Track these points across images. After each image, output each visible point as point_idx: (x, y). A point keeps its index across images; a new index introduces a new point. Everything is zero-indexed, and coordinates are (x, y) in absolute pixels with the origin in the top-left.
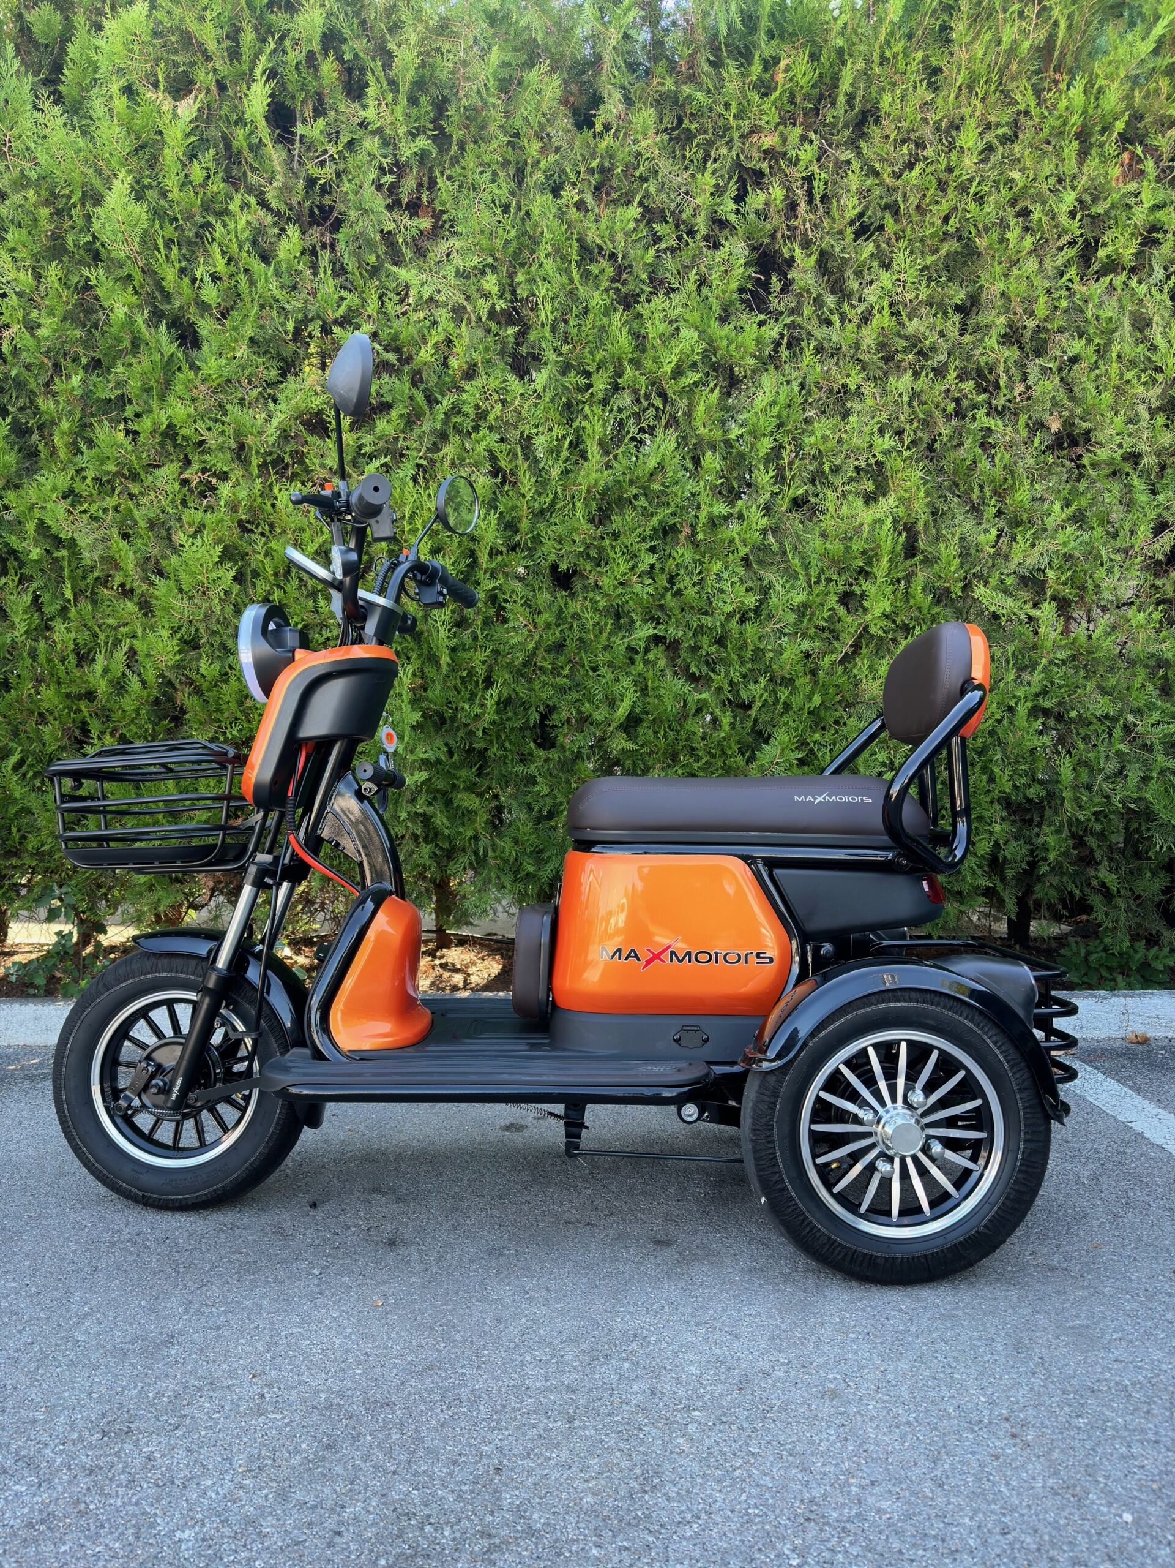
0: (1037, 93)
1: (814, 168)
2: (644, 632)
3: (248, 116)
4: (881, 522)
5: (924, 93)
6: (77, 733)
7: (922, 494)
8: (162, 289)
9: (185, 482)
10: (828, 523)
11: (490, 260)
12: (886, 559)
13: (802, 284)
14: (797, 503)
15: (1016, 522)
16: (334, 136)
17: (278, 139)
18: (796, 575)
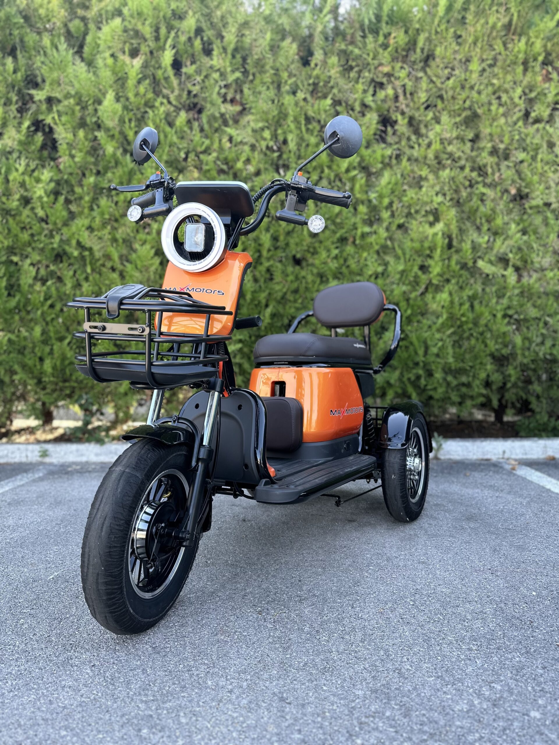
0: (505, 44)
1: (406, 80)
3: (163, 65)
4: (437, 234)
5: (455, 47)
7: (455, 222)
8: (127, 140)
12: (439, 250)
13: (401, 131)
14: (399, 226)
16: (198, 72)
17: (175, 75)
18: (399, 258)
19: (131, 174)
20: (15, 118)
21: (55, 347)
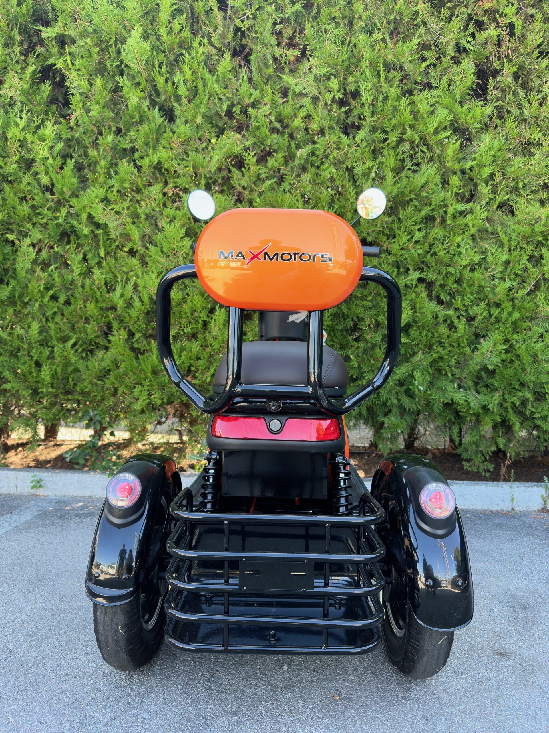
1: (514, 18)
2: (415, 275)
6: (105, 328)
8: (156, 90)
9: (164, 194)
10: (520, 216)
11: (333, 71)
13: (507, 83)
14: (501, 205)
16: (249, 6)
17: (219, 9)
18: (502, 245)
19: (159, 131)
20: (17, 62)
21: (56, 349)
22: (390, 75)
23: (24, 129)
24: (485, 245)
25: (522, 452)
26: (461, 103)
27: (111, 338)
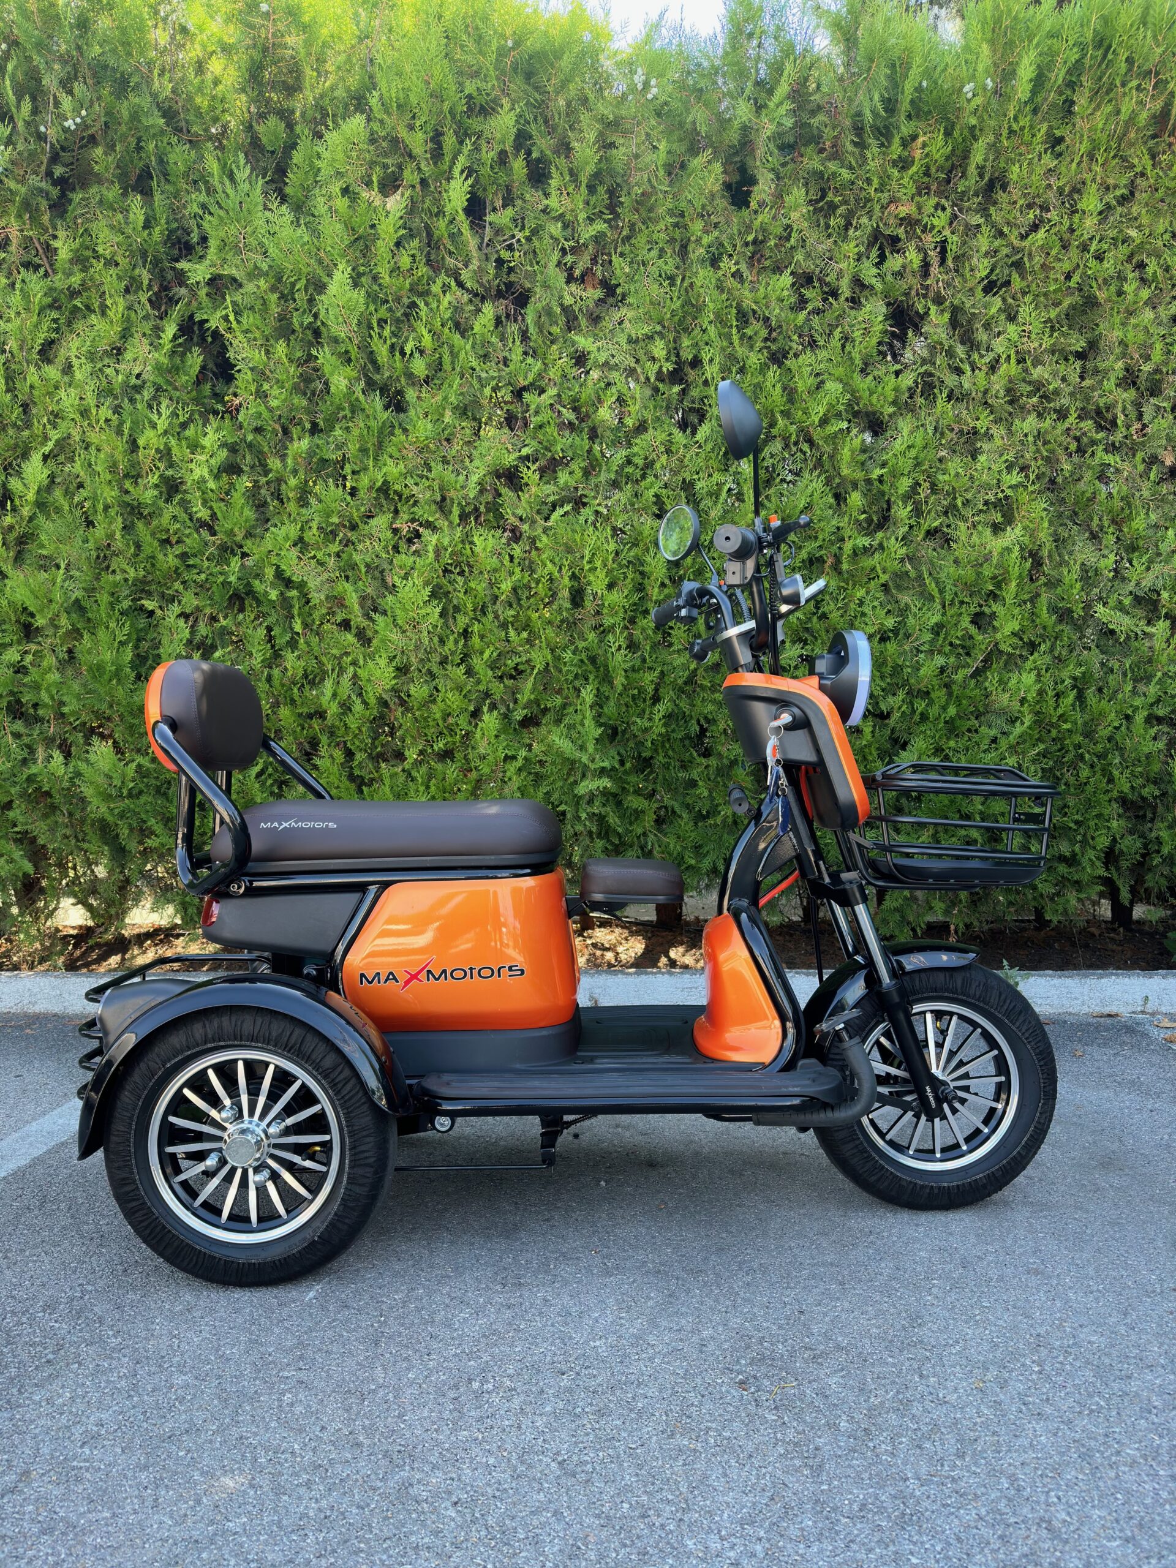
0: (1153, 157)
1: (947, 232)
3: (448, 209)
4: (1008, 550)
5: (1049, 161)
6: (307, 747)
7: (1046, 525)
8: (374, 362)
9: (395, 531)
10: (959, 551)
11: (658, 328)
12: (1014, 584)
13: (935, 338)
14: (931, 534)
15: (1133, 548)
16: (519, 222)
17: (472, 225)
18: (932, 599)
20: (146, 317)
22: (749, 332)
23: (166, 432)
24: (905, 598)
25: (976, 923)
26: (862, 371)
27: (317, 761)
